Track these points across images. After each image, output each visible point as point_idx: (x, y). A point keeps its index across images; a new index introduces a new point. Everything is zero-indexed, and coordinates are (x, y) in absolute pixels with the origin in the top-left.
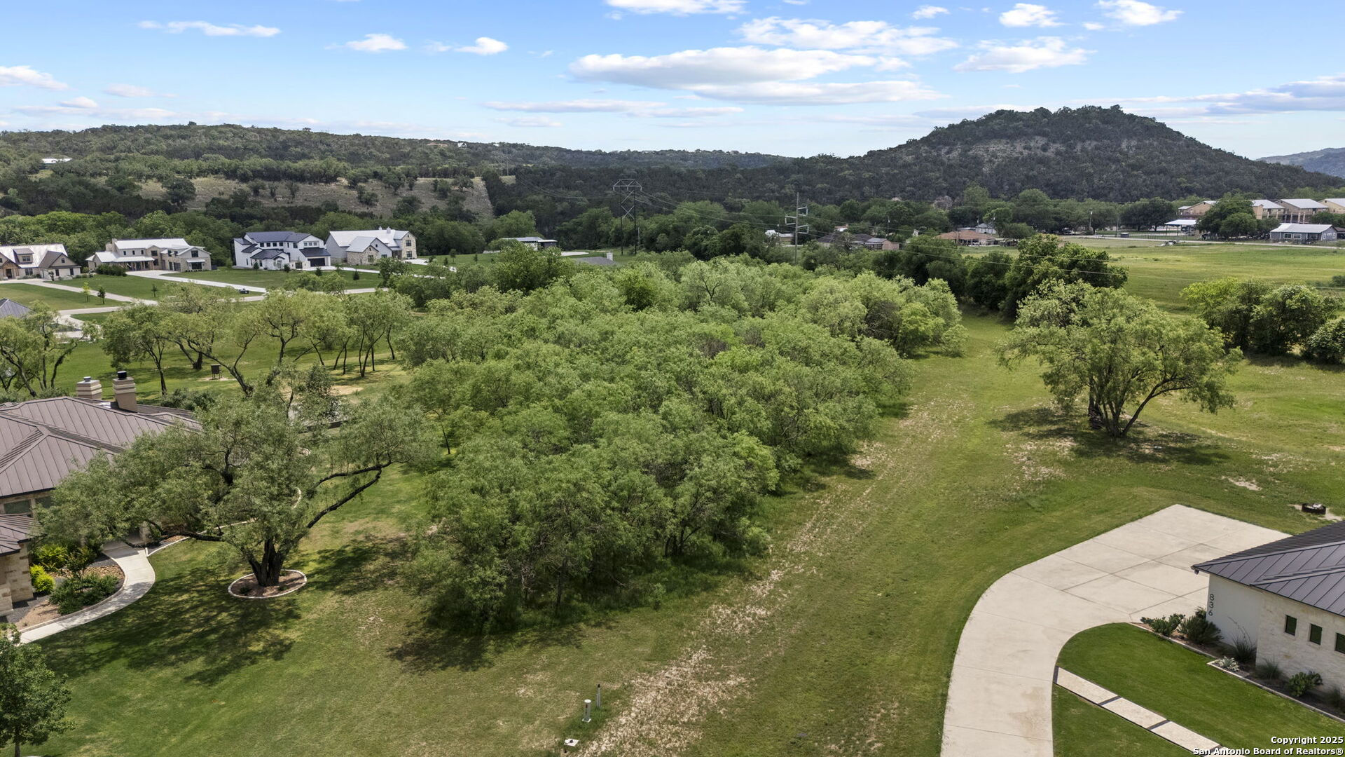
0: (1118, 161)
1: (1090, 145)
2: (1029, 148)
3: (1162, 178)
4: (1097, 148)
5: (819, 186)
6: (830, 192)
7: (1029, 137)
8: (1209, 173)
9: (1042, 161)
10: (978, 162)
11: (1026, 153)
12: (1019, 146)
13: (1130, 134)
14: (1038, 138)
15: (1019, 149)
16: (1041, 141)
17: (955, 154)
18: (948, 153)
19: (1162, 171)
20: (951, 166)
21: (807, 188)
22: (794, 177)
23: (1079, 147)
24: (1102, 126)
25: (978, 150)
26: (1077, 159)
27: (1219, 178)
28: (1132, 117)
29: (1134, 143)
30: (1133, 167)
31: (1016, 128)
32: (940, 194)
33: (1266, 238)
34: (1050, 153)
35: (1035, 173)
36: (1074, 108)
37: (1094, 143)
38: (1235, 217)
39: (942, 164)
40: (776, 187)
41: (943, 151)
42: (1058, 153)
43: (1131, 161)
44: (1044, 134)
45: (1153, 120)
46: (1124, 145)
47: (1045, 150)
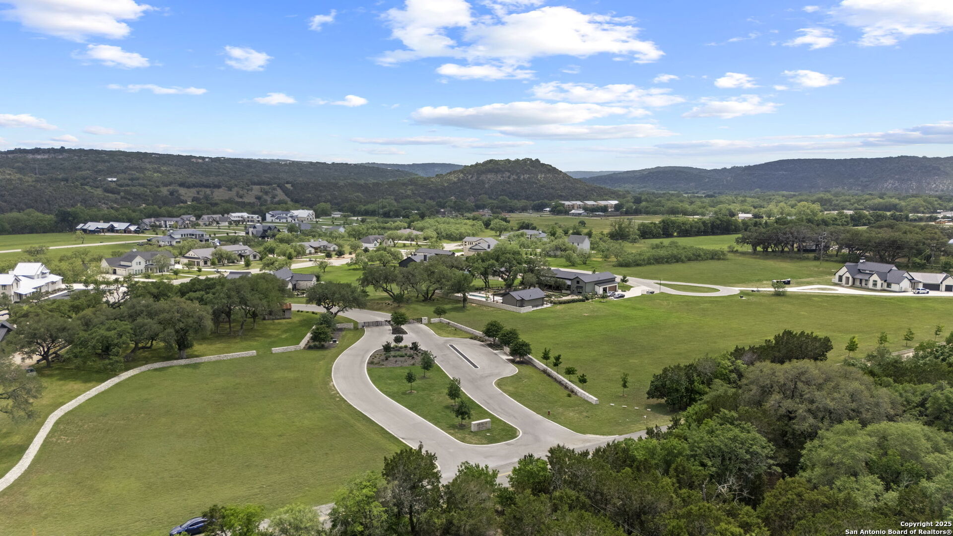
0: (536, 183)
1: (527, 176)
2: (503, 177)
3: (551, 190)
4: (529, 178)
5: (421, 191)
6: (426, 194)
7: (503, 172)
8: (569, 189)
9: (508, 183)
10: (483, 183)
11: (502, 179)
12: (499, 176)
13: (541, 172)
14: (507, 173)
15: (499, 177)
16: (508, 174)
17: (474, 179)
18: (471, 178)
19: (552, 188)
20: (473, 184)
21: (416, 192)
22: (410, 187)
23: (522, 177)
24: (530, 168)
25: (483, 177)
26: (521, 182)
27: (572, 191)
28: (543, 164)
29: (543, 176)
30: (542, 186)
31: (497, 168)
32: (470, 196)
33: (568, 215)
34: (511, 180)
35: (505, 188)
36: (521, 159)
37: (528, 176)
38: (558, 208)
39: (469, 182)
40: (404, 192)
41: (469, 177)
42: (514, 180)
43: (542, 184)
44: (509, 171)
45: (551, 166)
46: (539, 177)
47: (509, 178)
